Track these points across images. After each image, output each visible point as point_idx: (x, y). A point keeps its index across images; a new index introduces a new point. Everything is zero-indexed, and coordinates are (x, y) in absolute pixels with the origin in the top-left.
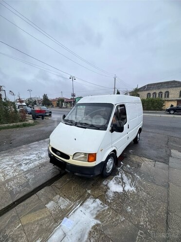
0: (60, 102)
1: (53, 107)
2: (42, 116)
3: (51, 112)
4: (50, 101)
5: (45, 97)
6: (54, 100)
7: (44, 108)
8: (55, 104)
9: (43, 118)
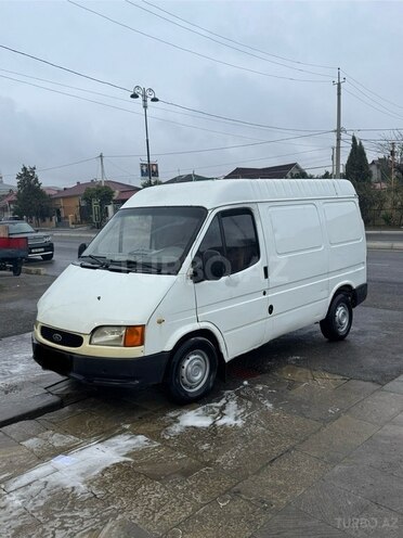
0: (95, 204)
1: (61, 223)
2: (13, 260)
3: (50, 247)
4: (51, 199)
5: (27, 177)
6: (66, 195)
7: (24, 228)
8: (71, 211)
9: (17, 271)
